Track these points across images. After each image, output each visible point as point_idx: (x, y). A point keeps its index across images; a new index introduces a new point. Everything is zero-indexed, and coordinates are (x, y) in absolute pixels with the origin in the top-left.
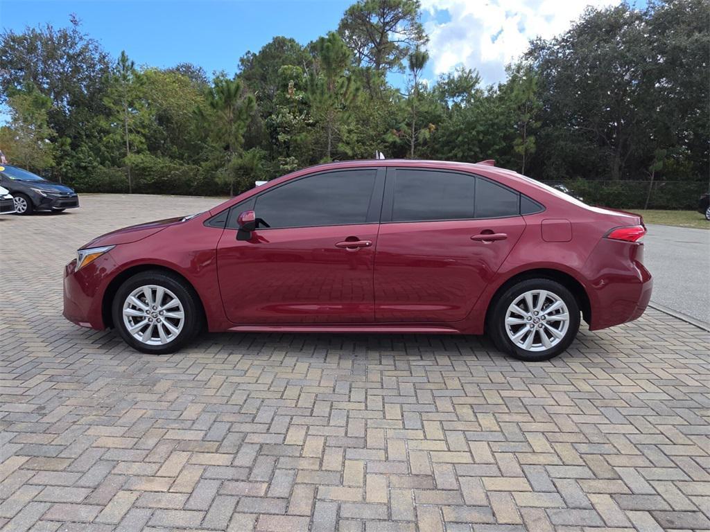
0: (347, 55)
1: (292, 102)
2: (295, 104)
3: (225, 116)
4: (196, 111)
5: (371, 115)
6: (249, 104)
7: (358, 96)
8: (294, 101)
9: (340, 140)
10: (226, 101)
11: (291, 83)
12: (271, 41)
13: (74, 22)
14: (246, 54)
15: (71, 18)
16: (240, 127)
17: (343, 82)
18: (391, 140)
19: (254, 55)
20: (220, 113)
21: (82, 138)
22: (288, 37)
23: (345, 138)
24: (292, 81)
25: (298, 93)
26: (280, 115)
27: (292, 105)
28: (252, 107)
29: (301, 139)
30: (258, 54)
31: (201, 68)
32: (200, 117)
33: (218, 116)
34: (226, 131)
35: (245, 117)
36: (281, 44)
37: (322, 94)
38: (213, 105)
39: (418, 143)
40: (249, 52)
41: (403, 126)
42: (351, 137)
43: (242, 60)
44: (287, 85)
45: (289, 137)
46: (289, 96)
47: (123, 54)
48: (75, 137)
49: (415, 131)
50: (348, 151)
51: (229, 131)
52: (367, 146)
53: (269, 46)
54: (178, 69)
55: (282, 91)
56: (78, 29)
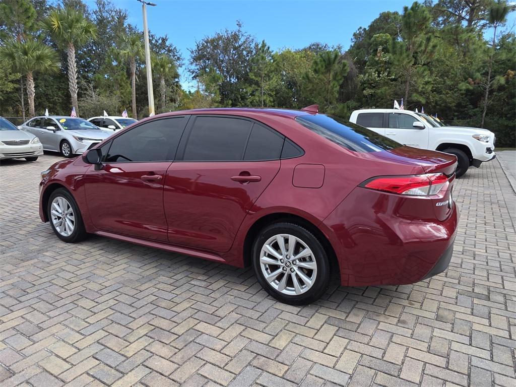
0: (427, 19)
1: (380, 63)
2: (382, 65)
3: (325, 79)
4: (305, 77)
5: (452, 67)
6: (343, 68)
7: (434, 52)
8: (382, 62)
9: (416, 91)
10: (326, 67)
11: (380, 48)
12: (378, 17)
13: (239, 25)
14: (359, 30)
15: (237, 23)
16: (335, 86)
17: (421, 42)
18: (464, 88)
19: (365, 29)
20: (321, 76)
21: (239, 100)
22: (392, 11)
23: (420, 89)
24: (381, 46)
25: (386, 55)
26: (367, 75)
27: (379, 65)
28: (345, 70)
29: (381, 92)
30: (367, 29)
31: (326, 45)
32: (307, 80)
33: (320, 79)
34: (325, 89)
35: (340, 78)
36: (387, 18)
37: (401, 54)
38: (316, 71)
39: (493, 89)
40: (361, 28)
41: (478, 75)
42: (427, 87)
43: (355, 35)
44: (377, 50)
45: (373, 91)
46: (377, 59)
47: (263, 42)
48: (235, 100)
49: (491, 78)
50: (421, 100)
51: (327, 89)
52: (444, 94)
53: (376, 21)
54: (310, 47)
55: (373, 56)
56: (241, 29)
